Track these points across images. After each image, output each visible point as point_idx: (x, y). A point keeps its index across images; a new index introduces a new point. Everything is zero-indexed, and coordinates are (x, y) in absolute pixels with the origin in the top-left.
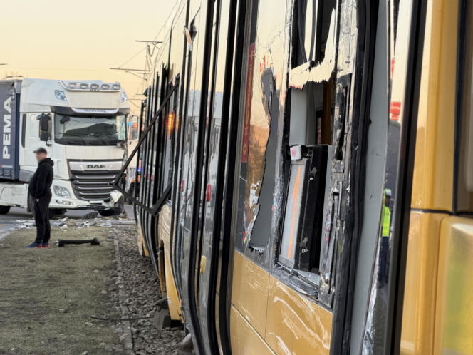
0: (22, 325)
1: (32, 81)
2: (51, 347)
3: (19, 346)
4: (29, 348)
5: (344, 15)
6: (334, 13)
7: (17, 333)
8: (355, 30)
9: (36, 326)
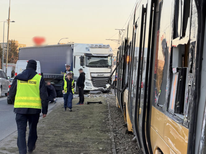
0: (74, 133)
1: (77, 44)
2: (85, 141)
3: (73, 140)
4: (77, 141)
5: (193, 19)
6: (189, 19)
7: (73, 136)
8: (197, 25)
9: (80, 133)
